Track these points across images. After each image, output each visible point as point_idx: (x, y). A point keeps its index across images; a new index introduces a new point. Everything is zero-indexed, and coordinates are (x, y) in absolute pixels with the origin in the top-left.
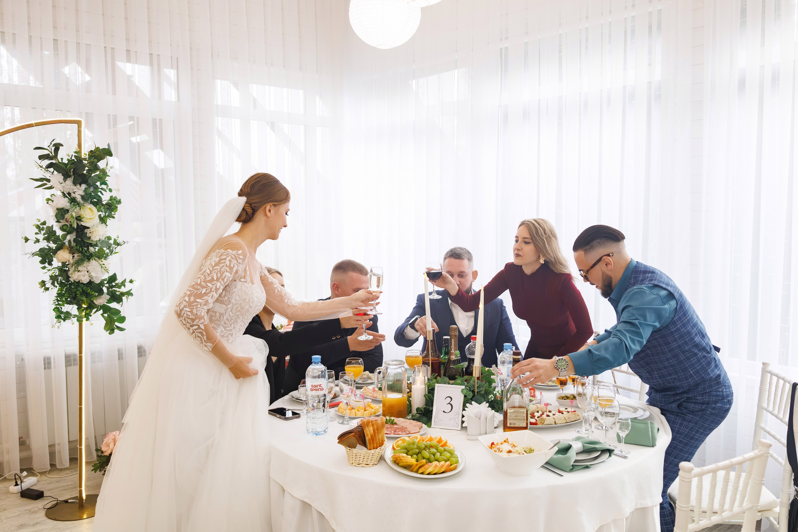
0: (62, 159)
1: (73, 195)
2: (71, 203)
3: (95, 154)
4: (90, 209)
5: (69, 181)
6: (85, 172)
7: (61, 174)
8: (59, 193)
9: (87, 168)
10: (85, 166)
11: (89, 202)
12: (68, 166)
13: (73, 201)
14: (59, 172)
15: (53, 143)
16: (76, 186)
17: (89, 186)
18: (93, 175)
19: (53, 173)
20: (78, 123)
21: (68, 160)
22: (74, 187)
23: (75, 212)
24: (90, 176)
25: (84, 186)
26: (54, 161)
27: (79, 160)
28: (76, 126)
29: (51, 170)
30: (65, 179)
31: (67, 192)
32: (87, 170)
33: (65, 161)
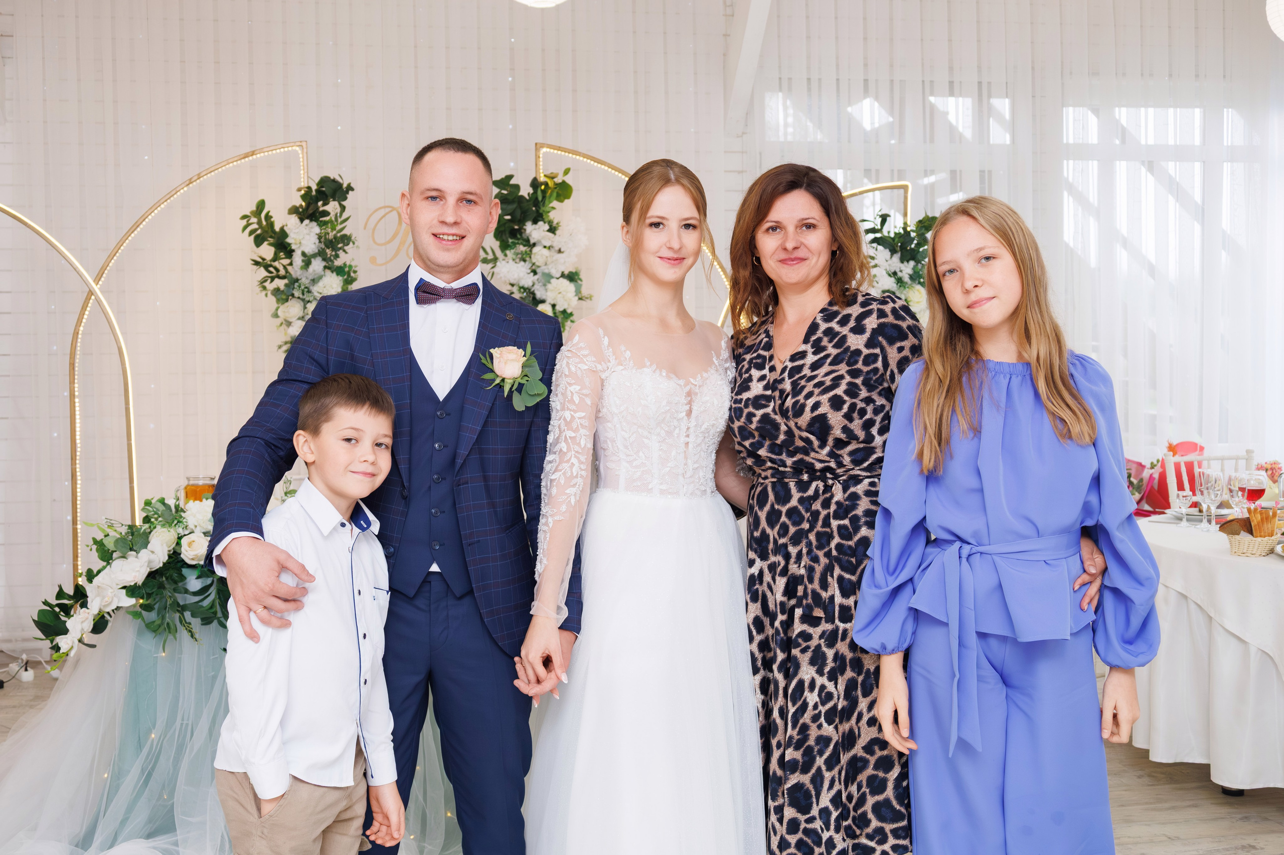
0: (889, 232)
1: (900, 274)
2: (897, 284)
3: (926, 224)
4: (918, 291)
5: (896, 257)
6: (913, 246)
7: (888, 250)
8: (884, 273)
9: (915, 242)
10: (913, 239)
11: (917, 282)
12: (896, 240)
13: (900, 281)
14: (885, 248)
15: (880, 213)
16: (902, 262)
17: (918, 262)
18: (921, 250)
19: (876, 250)
20: (905, 188)
21: (896, 234)
22: (902, 265)
23: (905, 295)
24: (919, 252)
25: (912, 263)
26: (878, 235)
27: (907, 233)
28: (902, 191)
29: (875, 245)
30: (892, 255)
31: (893, 271)
32: (917, 245)
33: (892, 235)
